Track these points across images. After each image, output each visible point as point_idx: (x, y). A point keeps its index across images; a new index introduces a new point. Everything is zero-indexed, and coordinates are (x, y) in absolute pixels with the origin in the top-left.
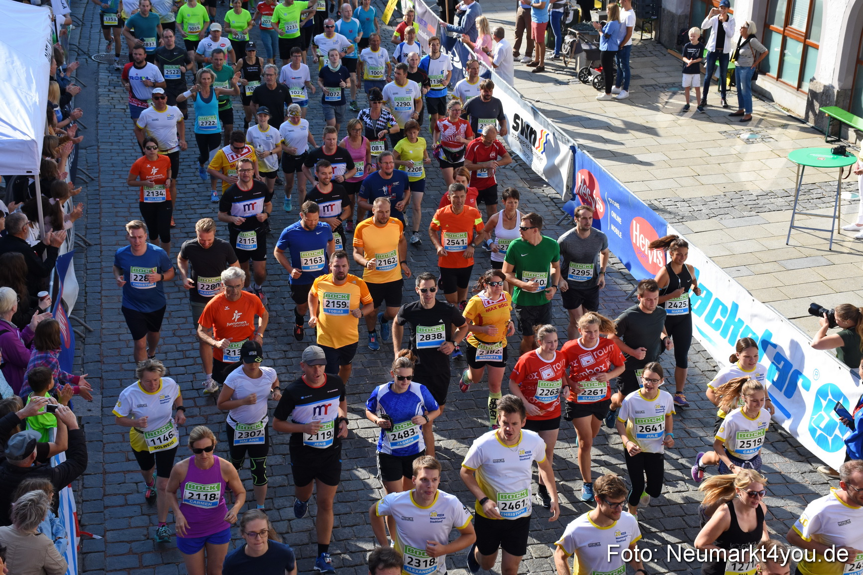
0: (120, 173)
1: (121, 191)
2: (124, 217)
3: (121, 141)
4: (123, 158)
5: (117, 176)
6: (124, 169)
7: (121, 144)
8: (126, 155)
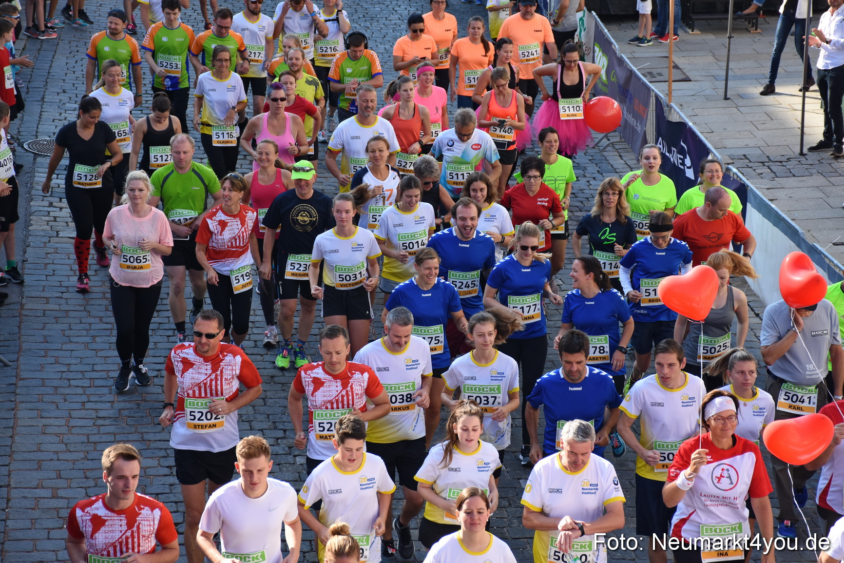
0: (56, 353)
1: (56, 388)
2: (57, 435)
3: (65, 295)
4: (66, 327)
5: (52, 360)
6: (65, 347)
7: (63, 301)
8: (71, 321)
